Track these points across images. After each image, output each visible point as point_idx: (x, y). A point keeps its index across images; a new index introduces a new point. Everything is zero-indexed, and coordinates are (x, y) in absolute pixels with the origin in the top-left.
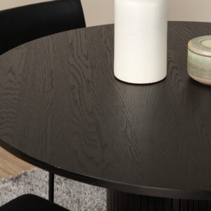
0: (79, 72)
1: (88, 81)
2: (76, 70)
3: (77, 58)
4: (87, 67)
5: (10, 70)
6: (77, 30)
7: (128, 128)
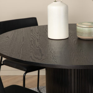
0: (34, 37)
1: (38, 39)
2: (33, 36)
3: (34, 34)
4: (38, 36)
5: (7, 37)
6: (35, 27)
7: (52, 51)
